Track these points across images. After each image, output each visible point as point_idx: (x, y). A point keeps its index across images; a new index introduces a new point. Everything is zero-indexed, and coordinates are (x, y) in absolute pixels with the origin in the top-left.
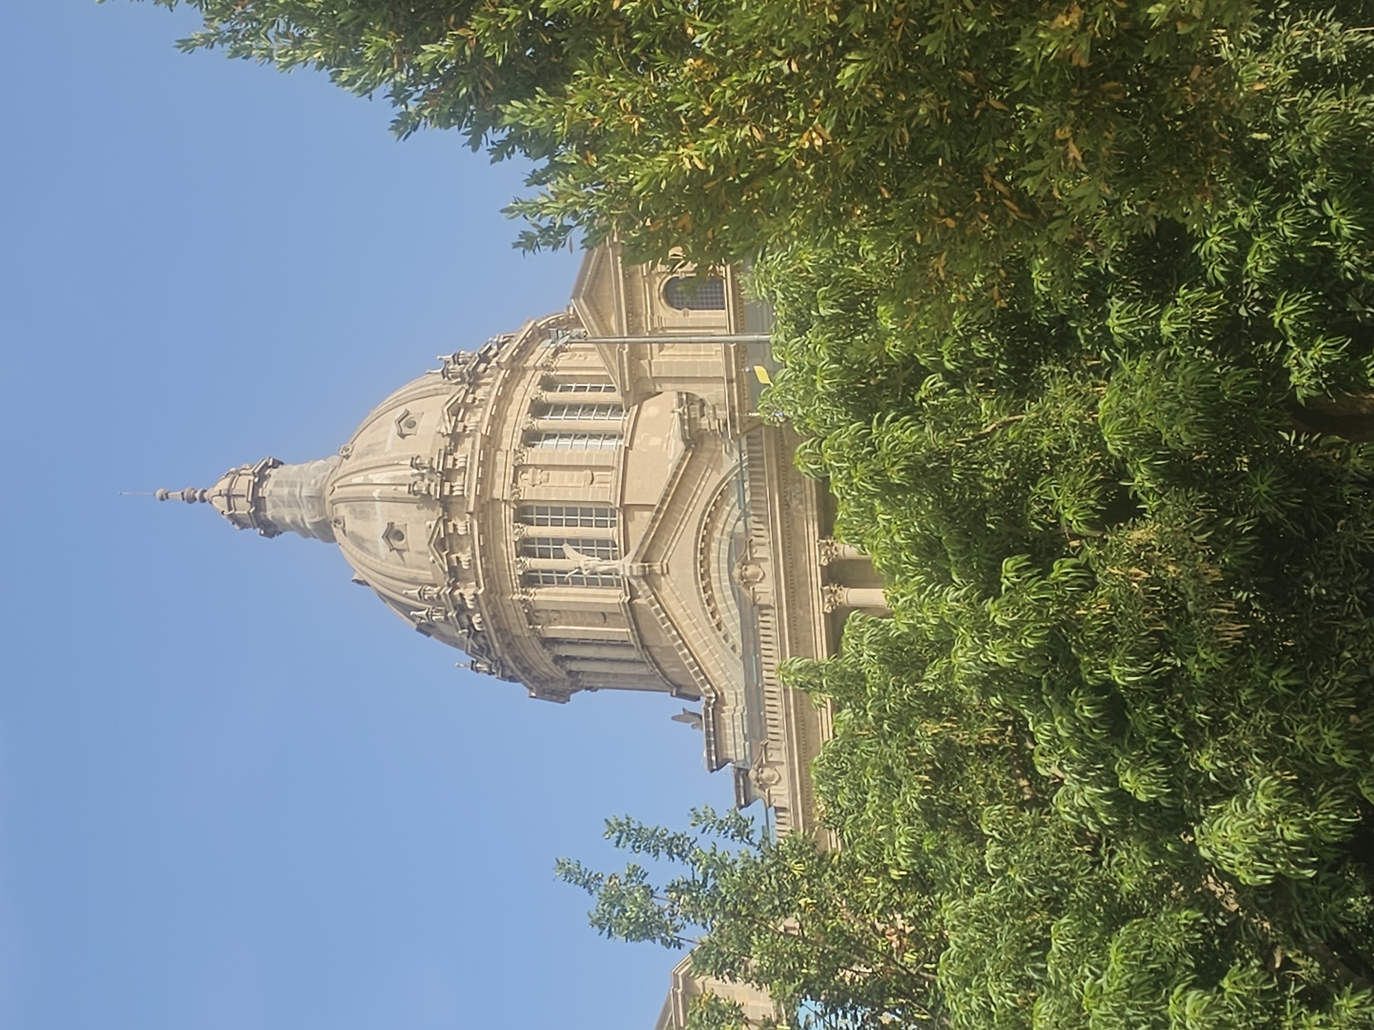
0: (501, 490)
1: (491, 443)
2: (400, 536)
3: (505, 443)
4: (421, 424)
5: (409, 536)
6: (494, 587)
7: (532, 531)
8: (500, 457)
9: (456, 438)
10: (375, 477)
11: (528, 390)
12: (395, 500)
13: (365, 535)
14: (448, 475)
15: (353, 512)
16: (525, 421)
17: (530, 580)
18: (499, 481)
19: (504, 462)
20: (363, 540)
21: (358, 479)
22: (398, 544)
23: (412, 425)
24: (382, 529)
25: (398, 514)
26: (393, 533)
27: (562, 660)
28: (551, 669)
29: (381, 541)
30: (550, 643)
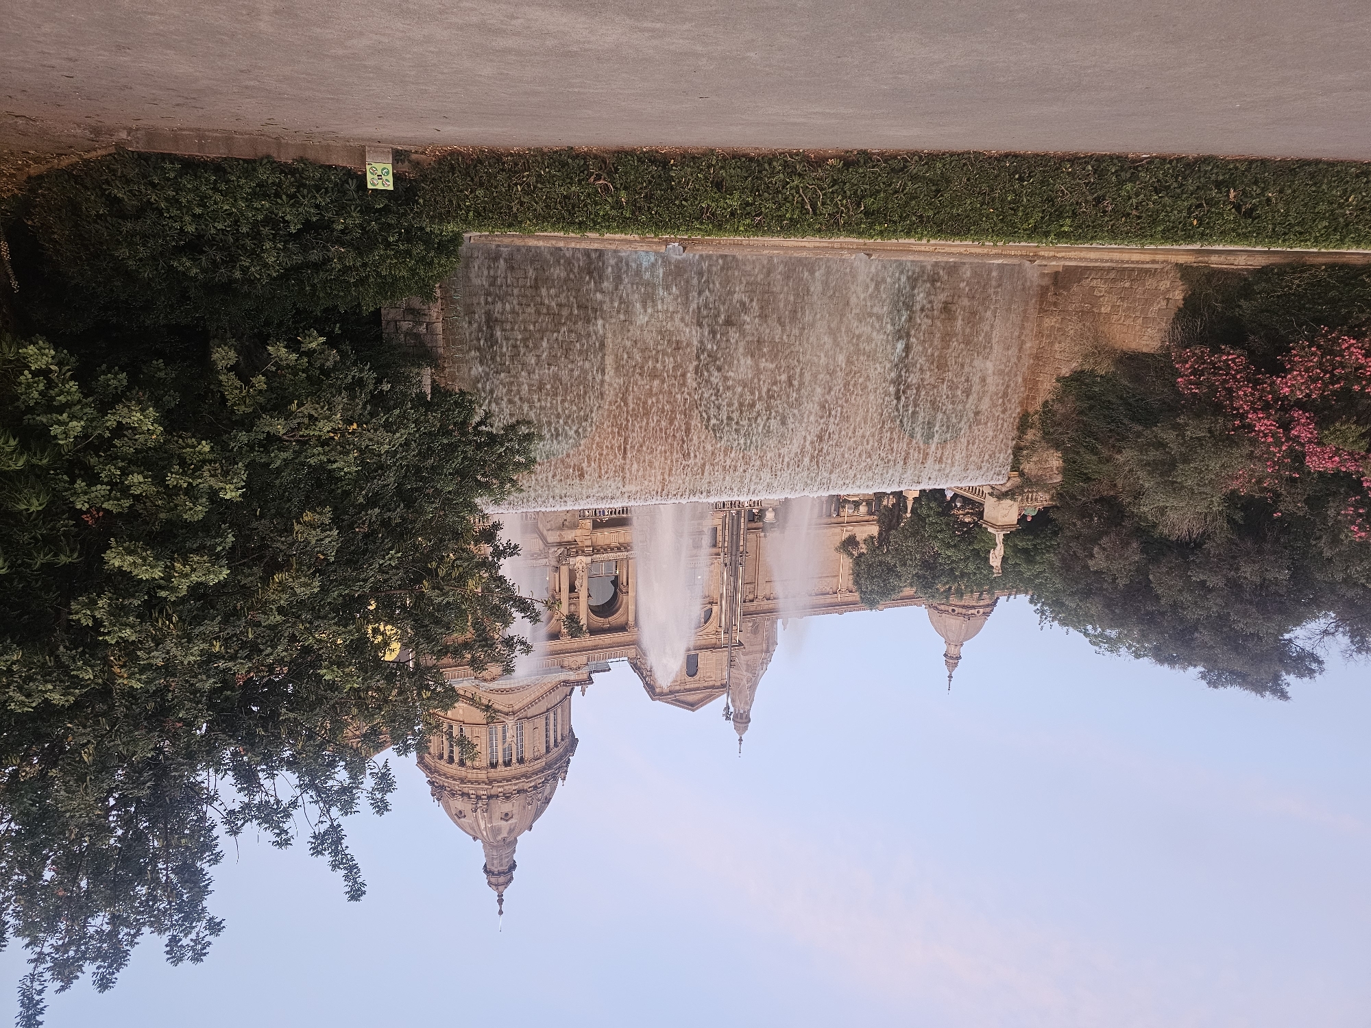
0: (482, 775)
1: (462, 781)
2: (507, 815)
3: (464, 774)
4: (460, 808)
5: (506, 811)
7: (501, 761)
8: (469, 776)
9: (463, 794)
10: (483, 826)
11: (443, 765)
12: (491, 818)
14: (479, 798)
15: (499, 834)
16: (454, 766)
17: (521, 761)
18: (480, 776)
19: (472, 775)
21: (485, 833)
22: (510, 816)
23: (460, 812)
24: (503, 823)
25: (497, 815)
26: (506, 817)
27: (556, 745)
28: (560, 749)
29: (510, 822)
30: (548, 750)
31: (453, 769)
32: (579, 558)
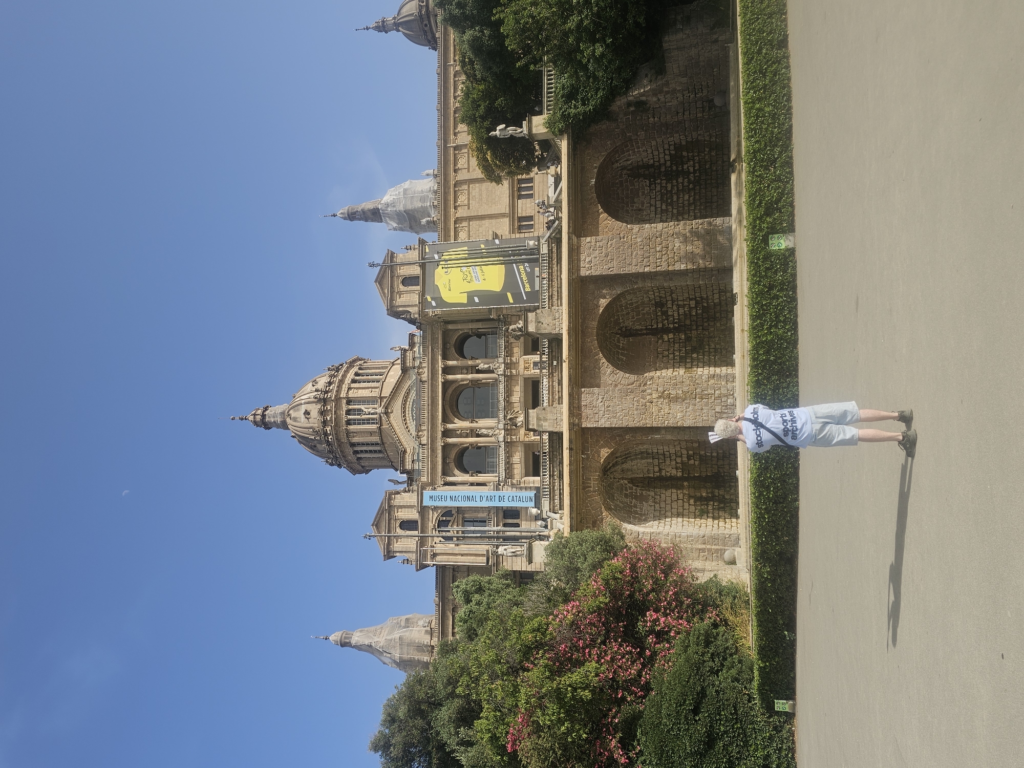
0: (343, 394)
1: (341, 382)
2: (309, 414)
3: (346, 382)
4: (319, 382)
5: (312, 413)
6: (337, 425)
7: (350, 407)
8: (344, 386)
9: (330, 383)
10: (302, 398)
11: (354, 370)
12: (309, 403)
13: (298, 416)
14: (326, 392)
15: (294, 411)
16: (352, 378)
17: (349, 422)
18: (342, 392)
19: (345, 387)
20: (297, 418)
22: (308, 416)
23: (317, 383)
24: (303, 411)
25: (309, 407)
26: (307, 413)
27: (356, 452)
28: (351, 457)
29: (303, 416)
30: (353, 445)
31: (351, 375)
32: (503, 432)
